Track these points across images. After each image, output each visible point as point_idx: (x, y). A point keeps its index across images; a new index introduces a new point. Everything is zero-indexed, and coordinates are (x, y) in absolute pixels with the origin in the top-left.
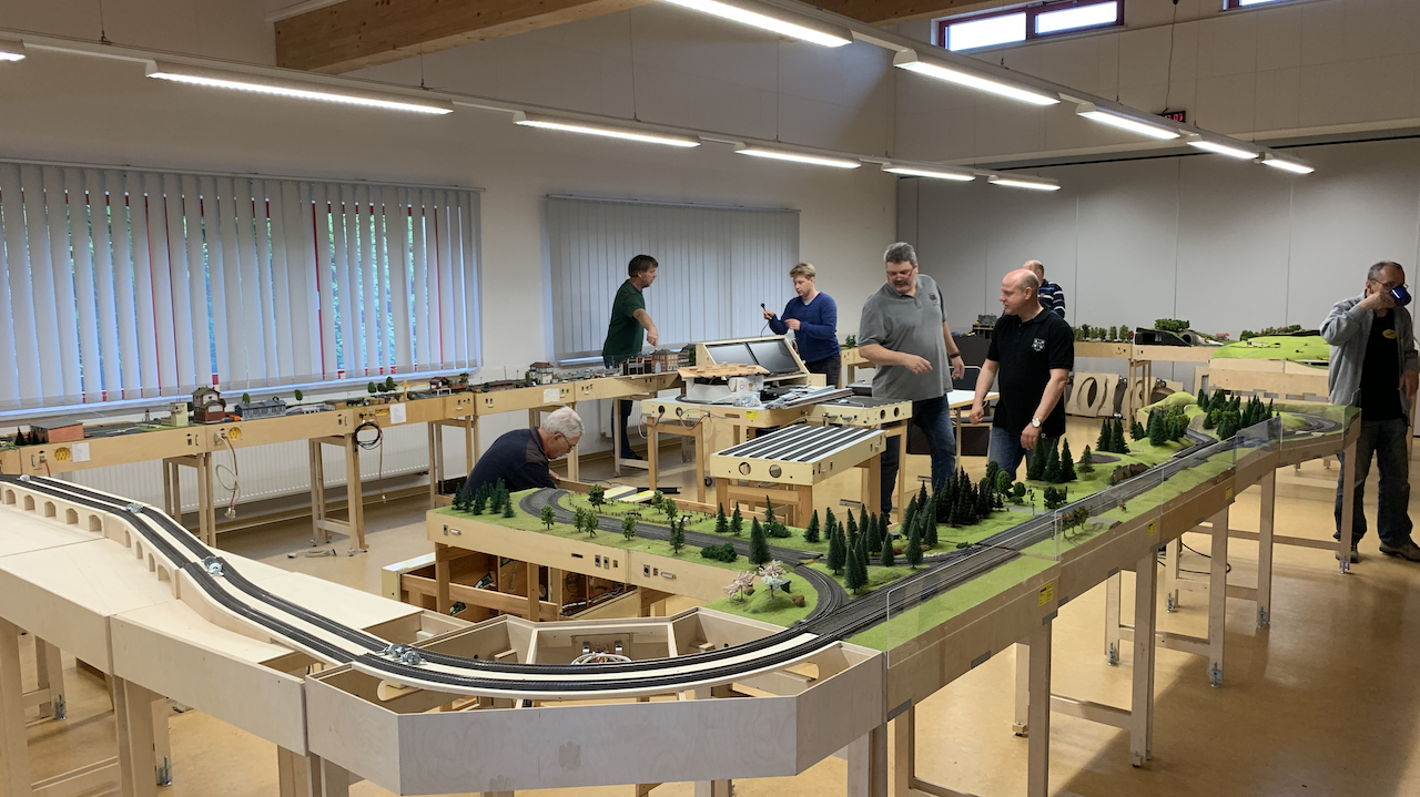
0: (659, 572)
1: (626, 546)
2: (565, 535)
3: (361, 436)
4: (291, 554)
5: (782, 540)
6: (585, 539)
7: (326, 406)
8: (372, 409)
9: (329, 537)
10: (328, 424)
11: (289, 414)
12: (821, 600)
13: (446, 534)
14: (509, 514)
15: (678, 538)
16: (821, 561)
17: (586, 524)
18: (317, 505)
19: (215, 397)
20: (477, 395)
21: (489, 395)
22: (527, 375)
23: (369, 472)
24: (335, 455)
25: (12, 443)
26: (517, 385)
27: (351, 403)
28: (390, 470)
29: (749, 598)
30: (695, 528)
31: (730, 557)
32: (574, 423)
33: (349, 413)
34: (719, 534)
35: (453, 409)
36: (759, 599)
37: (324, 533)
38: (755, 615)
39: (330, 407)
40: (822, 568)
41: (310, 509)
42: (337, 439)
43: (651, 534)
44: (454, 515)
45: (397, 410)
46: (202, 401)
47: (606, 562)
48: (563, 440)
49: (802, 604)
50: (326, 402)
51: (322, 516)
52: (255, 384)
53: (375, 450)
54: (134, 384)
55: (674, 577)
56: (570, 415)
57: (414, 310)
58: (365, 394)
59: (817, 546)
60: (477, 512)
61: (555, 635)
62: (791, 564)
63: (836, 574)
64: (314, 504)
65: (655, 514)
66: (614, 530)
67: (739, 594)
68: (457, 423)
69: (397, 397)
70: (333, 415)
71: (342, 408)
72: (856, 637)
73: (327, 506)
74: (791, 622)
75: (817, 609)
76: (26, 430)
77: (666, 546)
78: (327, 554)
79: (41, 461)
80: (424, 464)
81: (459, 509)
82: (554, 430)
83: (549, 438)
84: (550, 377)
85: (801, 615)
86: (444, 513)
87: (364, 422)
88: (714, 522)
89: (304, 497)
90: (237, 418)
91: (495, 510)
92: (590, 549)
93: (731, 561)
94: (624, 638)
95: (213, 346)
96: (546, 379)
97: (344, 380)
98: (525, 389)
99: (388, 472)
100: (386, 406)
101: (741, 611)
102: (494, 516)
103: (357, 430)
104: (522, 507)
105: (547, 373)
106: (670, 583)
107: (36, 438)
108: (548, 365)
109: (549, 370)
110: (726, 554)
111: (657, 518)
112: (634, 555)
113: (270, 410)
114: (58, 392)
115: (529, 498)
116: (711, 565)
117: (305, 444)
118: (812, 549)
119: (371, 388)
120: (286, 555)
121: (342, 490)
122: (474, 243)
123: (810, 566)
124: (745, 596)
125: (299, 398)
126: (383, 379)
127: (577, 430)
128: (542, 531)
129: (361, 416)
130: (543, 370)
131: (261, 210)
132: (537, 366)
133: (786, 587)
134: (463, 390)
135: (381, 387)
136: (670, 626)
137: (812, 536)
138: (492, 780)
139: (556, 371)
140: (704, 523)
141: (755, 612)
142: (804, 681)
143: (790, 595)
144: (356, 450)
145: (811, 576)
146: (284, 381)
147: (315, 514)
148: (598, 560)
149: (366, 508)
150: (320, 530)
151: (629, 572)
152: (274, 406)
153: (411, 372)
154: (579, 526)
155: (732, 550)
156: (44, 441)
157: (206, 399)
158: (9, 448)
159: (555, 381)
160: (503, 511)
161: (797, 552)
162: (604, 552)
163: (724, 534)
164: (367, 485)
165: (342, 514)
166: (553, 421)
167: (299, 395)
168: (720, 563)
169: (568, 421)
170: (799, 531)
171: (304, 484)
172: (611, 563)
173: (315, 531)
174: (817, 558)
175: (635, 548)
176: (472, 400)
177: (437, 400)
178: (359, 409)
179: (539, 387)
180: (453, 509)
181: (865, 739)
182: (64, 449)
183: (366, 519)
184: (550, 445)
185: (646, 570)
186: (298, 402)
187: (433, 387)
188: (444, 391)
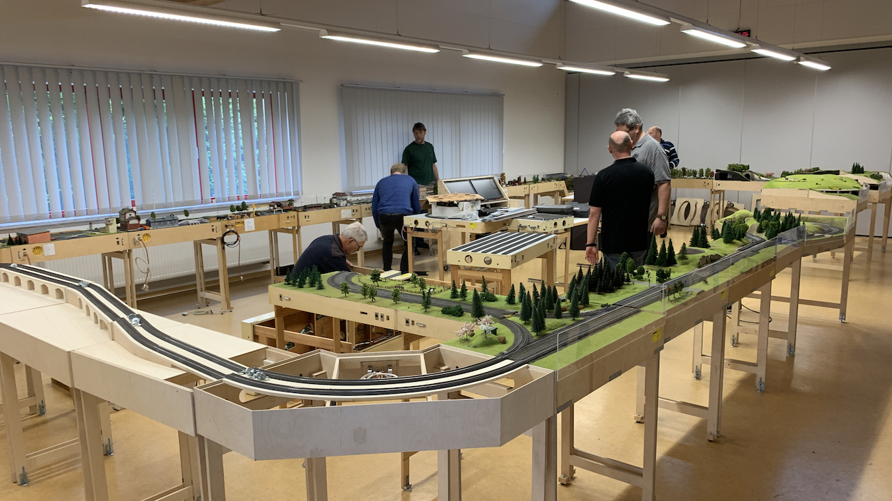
0: (415, 323)
1: (394, 307)
2: (357, 300)
3: (227, 239)
4: (184, 313)
5: (492, 303)
6: (369, 303)
7: (204, 220)
8: (233, 222)
9: (208, 303)
10: (205, 231)
11: (180, 225)
12: (516, 340)
13: (281, 300)
14: (321, 287)
15: (427, 302)
16: (517, 316)
17: (369, 293)
18: (200, 283)
19: (133, 215)
20: (300, 213)
21: (307, 213)
22: (331, 200)
23: (232, 262)
24: (210, 251)
25: (5, 244)
26: (325, 207)
27: (219, 218)
28: (245, 261)
29: (472, 338)
30: (437, 296)
31: (460, 313)
32: (362, 233)
33: (218, 224)
34: (453, 300)
35: (284, 222)
36: (477, 339)
37: (205, 300)
38: (475, 349)
39: (206, 220)
40: (517, 320)
41: (195, 285)
42: (211, 241)
43: (410, 300)
44: (286, 288)
45: (249, 223)
46: (125, 217)
47: (382, 317)
48: (355, 243)
49: (504, 342)
50: (204, 218)
51: (203, 289)
52: (158, 206)
53: (235, 249)
54: (83, 207)
55: (425, 326)
56: (359, 228)
57: (258, 160)
58: (228, 212)
59: (514, 306)
60: (301, 286)
61: (350, 361)
62: (498, 318)
63: (526, 324)
64: (198, 282)
65: (413, 287)
66: (387, 297)
67: (465, 336)
68: (287, 231)
69: (249, 214)
70: (208, 226)
71: (214, 221)
72: (537, 362)
73: (206, 283)
74: (497, 353)
75: (514, 345)
76: (14, 235)
77: (419, 307)
78: (207, 313)
79: (25, 255)
80: (268, 257)
81: (289, 284)
82: (350, 236)
83: (346, 241)
84: (345, 202)
85: (503, 348)
86: (280, 286)
87: (228, 230)
88: (450, 292)
89: (191, 277)
90: (147, 227)
91: (312, 285)
92: (372, 309)
93: (460, 316)
94: (394, 363)
95: (131, 182)
96: (343, 203)
97: (215, 204)
98: (329, 209)
99: (244, 262)
100: (242, 220)
101: (466, 346)
102: (312, 288)
103: (224, 235)
104: (328, 283)
105: (344, 200)
106: (423, 330)
107: (21, 240)
108: (344, 194)
109: (344, 197)
110: (457, 312)
111: (414, 290)
112: (400, 313)
113: (168, 222)
114: (34, 212)
115: (333, 277)
116: (448, 318)
117: (192, 244)
118: (511, 309)
119: (232, 208)
120: (181, 314)
121: (216, 273)
122: (296, 118)
123: (510, 319)
124: (469, 337)
125: (187, 215)
126: (239, 202)
127: (364, 237)
128: (342, 298)
129: (226, 226)
130: (340, 198)
131: (159, 94)
132: (337, 195)
133: (494, 332)
134: (291, 210)
135: (238, 208)
136: (422, 356)
137: (511, 300)
138: (311, 450)
139: (349, 198)
140: (443, 293)
141: (475, 347)
142: (506, 389)
143: (497, 337)
144: (224, 248)
145: (510, 325)
146: (177, 204)
147: (198, 288)
148: (377, 316)
149: (231, 284)
150: (202, 298)
151: (396, 322)
152: (170, 220)
153: (258, 198)
154: (365, 295)
155: (461, 309)
156: (26, 243)
157: (128, 216)
158: (3, 247)
159: (348, 204)
160: (317, 286)
161: (501, 310)
162: (381, 310)
163: (456, 300)
164: (231, 270)
165: (215, 288)
166: (348, 231)
167: (186, 213)
168: (453, 317)
169: (358, 231)
170: (503, 297)
171: (191, 269)
172: (385, 318)
173: (199, 299)
174: (514, 314)
175: (400, 308)
176: (296, 217)
177: (274, 217)
178: (225, 222)
179: (338, 208)
180: (285, 284)
181: (543, 425)
182: (39, 247)
183: (230, 291)
184: (347, 246)
185: (407, 322)
186: (186, 218)
187: (272, 208)
188: (278, 211)
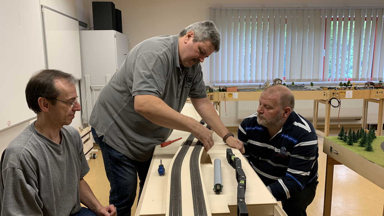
3: (332, 102)
7: (320, 89)
8: (338, 91)
10: (320, 95)
11: (305, 90)
13: (331, 151)
23: (334, 115)
24: (322, 106)
27: (330, 88)
33: (328, 92)
35: (374, 95)
42: (323, 101)
45: (349, 93)
52: (297, 81)
58: (337, 86)
60: (350, 144)
68: (376, 101)
69: (350, 88)
70: (322, 92)
71: (326, 90)
79: (224, 97)
81: (341, 139)
87: (334, 96)
99: (342, 116)
100: (344, 91)
103: (331, 99)
104: (381, 146)
113: (298, 88)
119: (341, 84)
126: (347, 82)
134: (380, 88)
135: (345, 84)
144: (330, 107)
149: (331, 129)
156: (226, 91)
164: (332, 120)
167: (312, 84)
176: (383, 92)
177: (367, 91)
178: (333, 91)
180: (338, 137)
182: (231, 94)
187: (367, 86)
188: (371, 87)
